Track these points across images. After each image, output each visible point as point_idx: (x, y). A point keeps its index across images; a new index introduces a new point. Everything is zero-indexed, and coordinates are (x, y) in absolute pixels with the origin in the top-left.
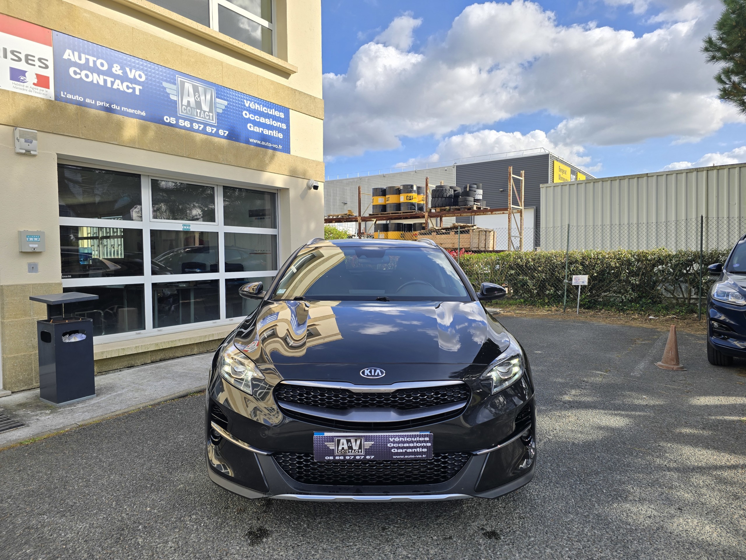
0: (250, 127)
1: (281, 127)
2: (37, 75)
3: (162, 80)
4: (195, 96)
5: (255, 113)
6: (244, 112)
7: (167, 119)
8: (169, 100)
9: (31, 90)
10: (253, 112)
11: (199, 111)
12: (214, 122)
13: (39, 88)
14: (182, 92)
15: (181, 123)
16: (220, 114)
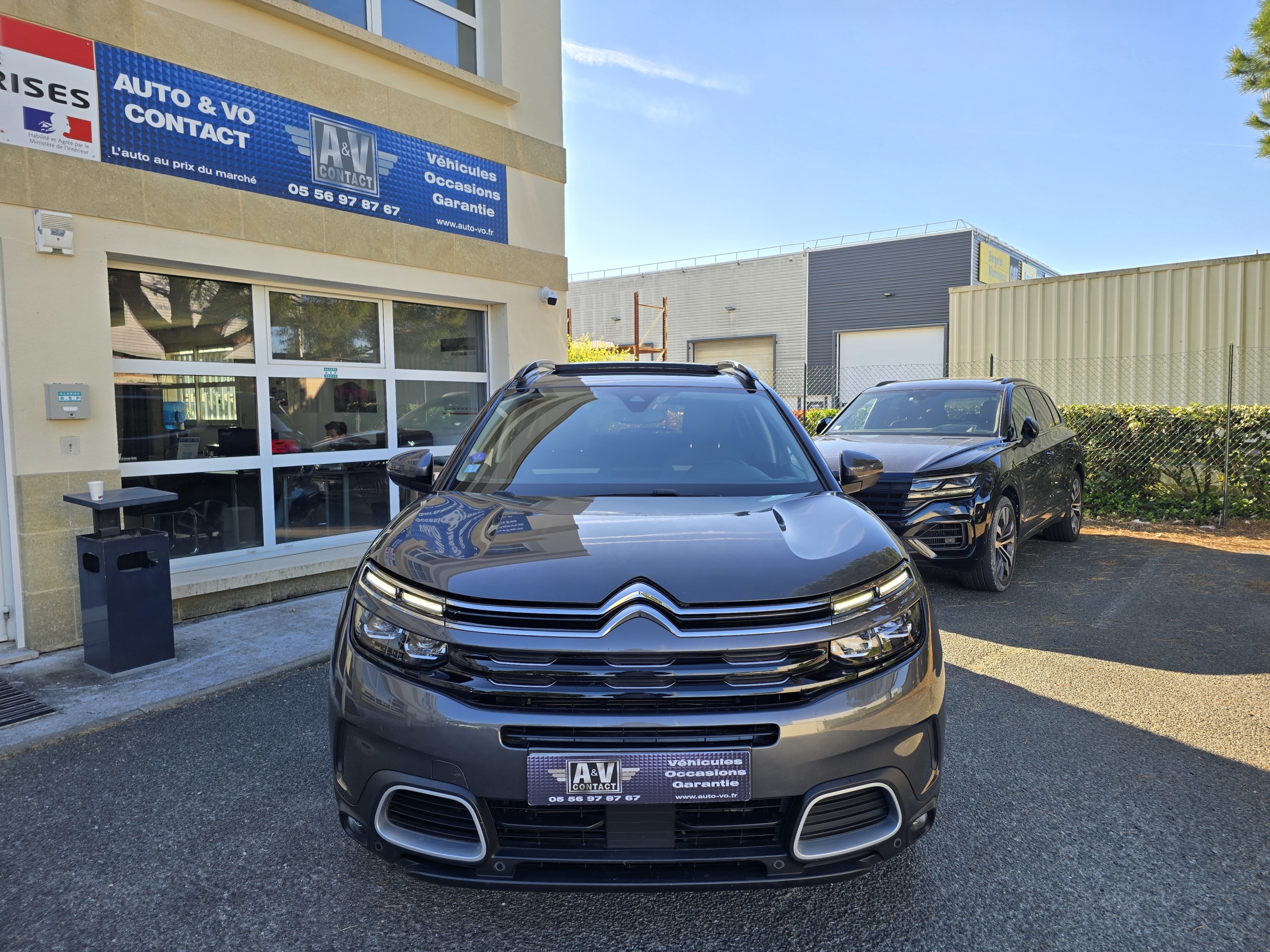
0: (438, 199)
1: (491, 197)
2: (69, 118)
3: (284, 121)
4: (341, 147)
5: (447, 174)
6: (427, 174)
7: (293, 189)
8: (298, 156)
9: (61, 144)
10: (442, 173)
11: (348, 173)
12: (375, 192)
13: (74, 141)
14: (318, 142)
15: (318, 194)
16: (385, 178)
